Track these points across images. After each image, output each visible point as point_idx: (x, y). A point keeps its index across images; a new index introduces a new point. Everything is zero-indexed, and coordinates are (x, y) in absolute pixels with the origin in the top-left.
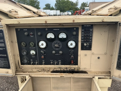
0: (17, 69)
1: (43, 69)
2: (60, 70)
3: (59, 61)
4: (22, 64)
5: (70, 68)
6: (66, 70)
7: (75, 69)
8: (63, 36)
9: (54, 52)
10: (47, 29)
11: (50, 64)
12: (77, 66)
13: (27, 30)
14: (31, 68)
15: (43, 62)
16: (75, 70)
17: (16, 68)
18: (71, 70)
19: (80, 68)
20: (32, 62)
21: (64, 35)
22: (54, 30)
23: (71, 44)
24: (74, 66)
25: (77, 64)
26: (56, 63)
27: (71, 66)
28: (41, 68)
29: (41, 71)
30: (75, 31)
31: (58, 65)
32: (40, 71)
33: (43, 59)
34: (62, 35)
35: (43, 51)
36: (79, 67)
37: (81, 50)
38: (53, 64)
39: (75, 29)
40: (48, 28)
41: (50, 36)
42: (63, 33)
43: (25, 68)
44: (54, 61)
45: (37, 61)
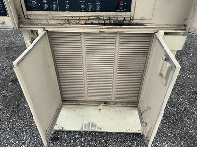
0: (22, 20)
1: (68, 20)
3: (97, 3)
4: (29, 9)
5: (116, 19)
7: (124, 20)
11: (80, 10)
12: (128, 14)
14: (45, 18)
15: (67, 6)
16: (125, 22)
17: (19, 18)
18: (117, 22)
19: (133, 18)
20: (46, 6)
24: (123, 14)
26: (90, 7)
27: (119, 14)
28: (63, 18)
29: (64, 24)
31: (95, 11)
32: (62, 23)
36: (132, 15)
38: (85, 10)
43: (34, 17)
44: (86, 3)
45: (54, 4)
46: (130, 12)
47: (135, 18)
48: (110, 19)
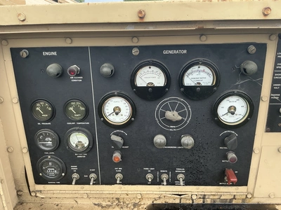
0: (23, 198)
1: (118, 199)
2: (177, 201)
3: (179, 170)
4: (39, 180)
5: (216, 197)
6: (201, 201)
7: (234, 198)
8: (199, 76)
9: (160, 139)
10: (135, 52)
11: (145, 183)
12: (242, 189)
13: (55, 53)
14: (71, 196)
15: (119, 176)
16: (234, 202)
17: (19, 196)
18: (218, 202)
19: (252, 195)
20: (75, 176)
21: (203, 75)
22: (165, 52)
23: (232, 110)
24: (233, 190)
25: (245, 183)
26: (165, 177)
27: (223, 189)
28: (108, 196)
29: (109, 206)
30: (249, 56)
31: (174, 184)
32: (104, 204)
33: (118, 165)
34: (195, 75)
35: (117, 134)
36: (251, 191)
37: (267, 131)
38: (155, 182)
39: (252, 49)
40: (140, 47)
41: (151, 77)
42: (202, 68)
43: (49, 196)
44: (157, 170)
45: (93, 172)
46: (247, 185)
47: (255, 195)
48: (204, 198)
